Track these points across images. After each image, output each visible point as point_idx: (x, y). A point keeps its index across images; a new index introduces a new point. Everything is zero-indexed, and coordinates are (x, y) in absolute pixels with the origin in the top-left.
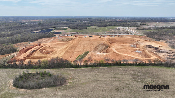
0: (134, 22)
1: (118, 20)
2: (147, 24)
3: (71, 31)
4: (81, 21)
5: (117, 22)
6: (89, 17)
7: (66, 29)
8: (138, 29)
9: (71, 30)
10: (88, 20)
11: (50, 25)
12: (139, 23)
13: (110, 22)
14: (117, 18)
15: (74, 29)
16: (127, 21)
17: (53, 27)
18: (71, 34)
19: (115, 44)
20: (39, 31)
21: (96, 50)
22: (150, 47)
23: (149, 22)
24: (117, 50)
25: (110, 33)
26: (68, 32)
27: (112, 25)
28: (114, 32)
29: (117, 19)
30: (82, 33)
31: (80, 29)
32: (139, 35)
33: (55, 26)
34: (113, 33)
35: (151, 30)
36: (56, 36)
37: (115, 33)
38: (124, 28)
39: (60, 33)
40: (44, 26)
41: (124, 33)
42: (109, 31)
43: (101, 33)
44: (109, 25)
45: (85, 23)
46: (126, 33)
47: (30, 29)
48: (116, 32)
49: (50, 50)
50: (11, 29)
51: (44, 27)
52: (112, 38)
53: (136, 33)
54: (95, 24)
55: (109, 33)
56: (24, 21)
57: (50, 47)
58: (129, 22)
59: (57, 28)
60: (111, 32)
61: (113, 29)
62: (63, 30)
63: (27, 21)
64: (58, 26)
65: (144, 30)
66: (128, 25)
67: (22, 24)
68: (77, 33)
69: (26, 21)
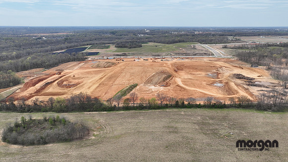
0: (223, 35)
1: (196, 33)
2: (243, 38)
3: (116, 51)
4: (134, 34)
5: (193, 35)
6: (148, 28)
7: (108, 47)
8: (225, 47)
9: (116, 49)
10: (147, 33)
11: (84, 41)
12: (230, 38)
13: (181, 35)
14: (195, 29)
15: (121, 47)
16: (210, 34)
17: (88, 45)
18: (114, 55)
19: (183, 71)
20: (63, 51)
21: (149, 81)
22: (239, 77)
23: (247, 36)
24: (184, 82)
25: (179, 54)
26: (110, 53)
27: (183, 41)
28: (185, 52)
29: (195, 31)
30: (133, 54)
31: (130, 48)
32: (226, 57)
33: (90, 42)
34: (182, 54)
35: (248, 48)
36: (89, 59)
37: (186, 54)
38: (203, 45)
39: (96, 54)
40: (72, 42)
41: (201, 54)
42: (177, 51)
43: (164, 54)
44: (180, 42)
45: (141, 38)
46: (205, 54)
47: (49, 47)
48: (189, 52)
49: (74, 82)
50: (19, 47)
51: (73, 44)
52: (180, 62)
53: (222, 53)
54: (155, 40)
55: (176, 54)
56: (42, 35)
57: (76, 76)
58: (213, 35)
59: (93, 46)
60: (181, 52)
61: (184, 48)
62: (103, 49)
63: (47, 35)
64: (96, 42)
65: (235, 48)
66: (211, 40)
67: (38, 39)
68: (125, 55)
69: (45, 35)
